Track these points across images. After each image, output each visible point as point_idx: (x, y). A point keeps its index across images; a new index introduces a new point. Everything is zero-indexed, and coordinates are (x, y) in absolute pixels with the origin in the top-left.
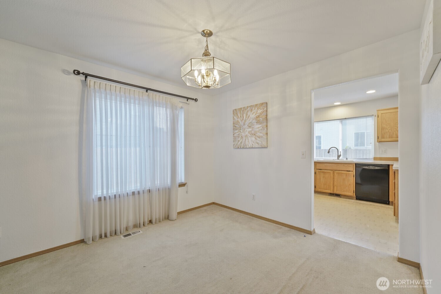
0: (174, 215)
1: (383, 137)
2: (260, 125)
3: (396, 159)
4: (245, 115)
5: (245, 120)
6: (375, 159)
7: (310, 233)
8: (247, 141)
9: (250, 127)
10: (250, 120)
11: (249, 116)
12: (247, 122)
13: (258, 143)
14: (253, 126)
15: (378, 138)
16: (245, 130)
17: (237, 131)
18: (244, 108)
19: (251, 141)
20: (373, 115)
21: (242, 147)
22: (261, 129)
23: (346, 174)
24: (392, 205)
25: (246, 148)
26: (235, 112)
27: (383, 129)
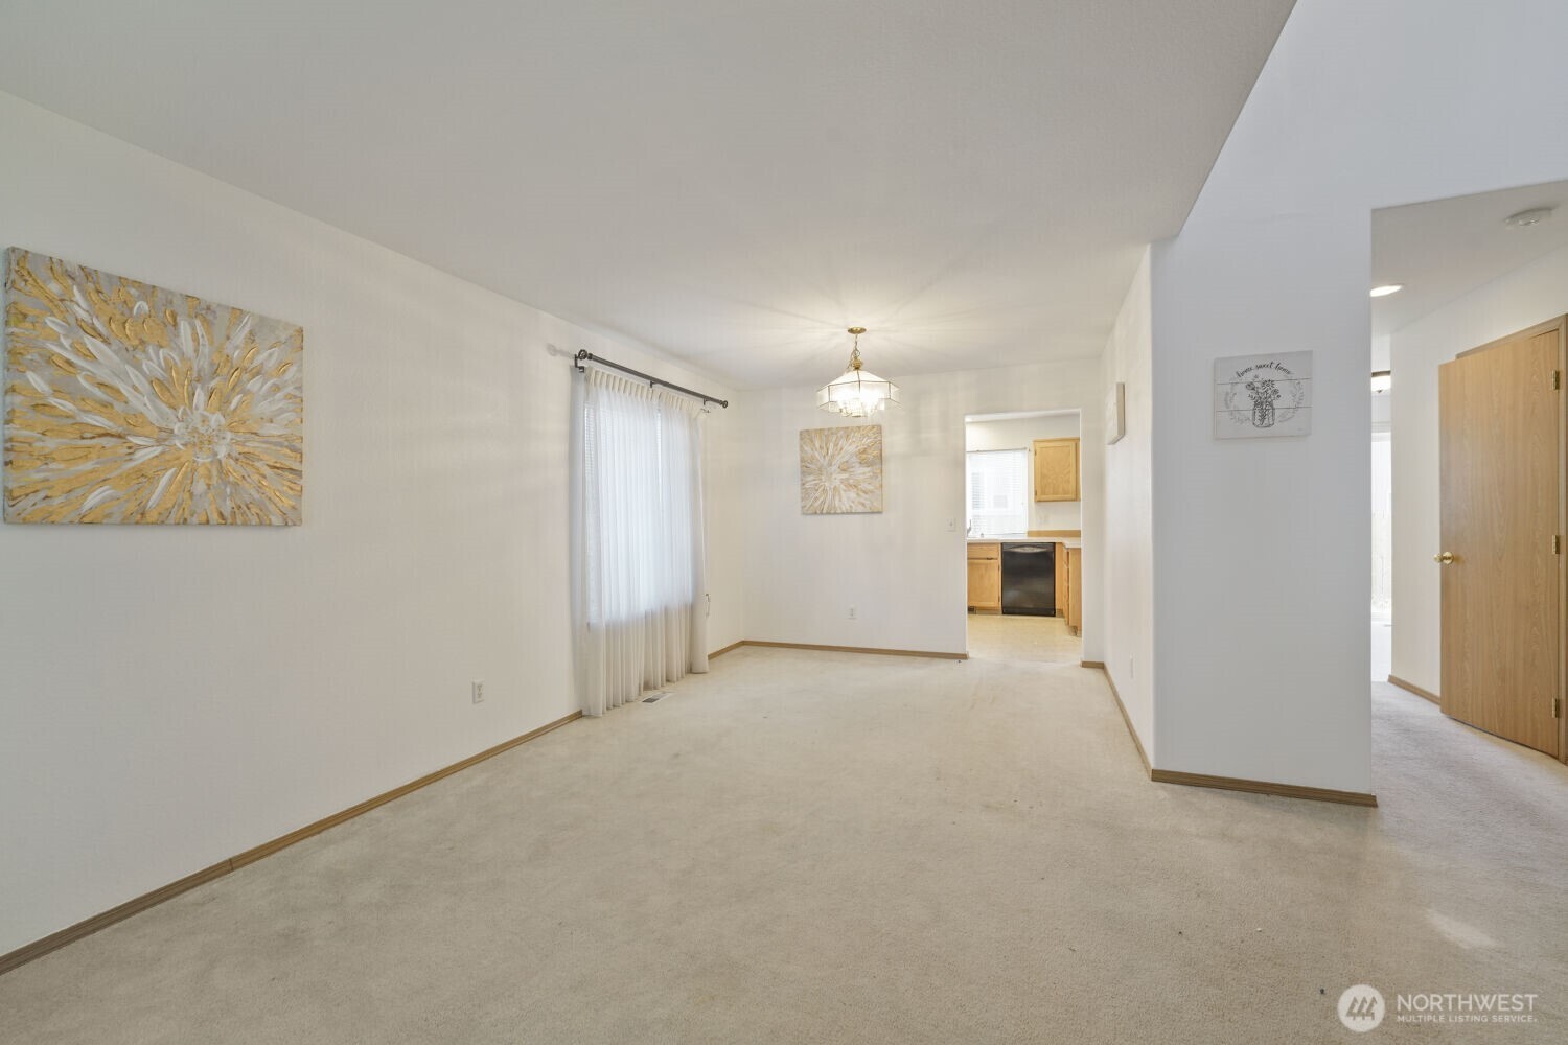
0: (703, 662)
1: (1043, 493)
2: (869, 469)
3: (1076, 534)
4: (831, 445)
5: (833, 456)
6: (1030, 533)
7: (964, 657)
8: (837, 499)
9: (844, 470)
10: (843, 457)
11: (842, 449)
12: (838, 460)
13: (863, 504)
14: (851, 470)
15: (1036, 494)
16: (834, 476)
17: (812, 477)
18: (829, 429)
19: (847, 499)
20: (1025, 449)
21: (824, 511)
22: (871, 477)
23: (986, 565)
24: (1062, 615)
25: (835, 513)
26: (806, 436)
27: (1043, 476)
